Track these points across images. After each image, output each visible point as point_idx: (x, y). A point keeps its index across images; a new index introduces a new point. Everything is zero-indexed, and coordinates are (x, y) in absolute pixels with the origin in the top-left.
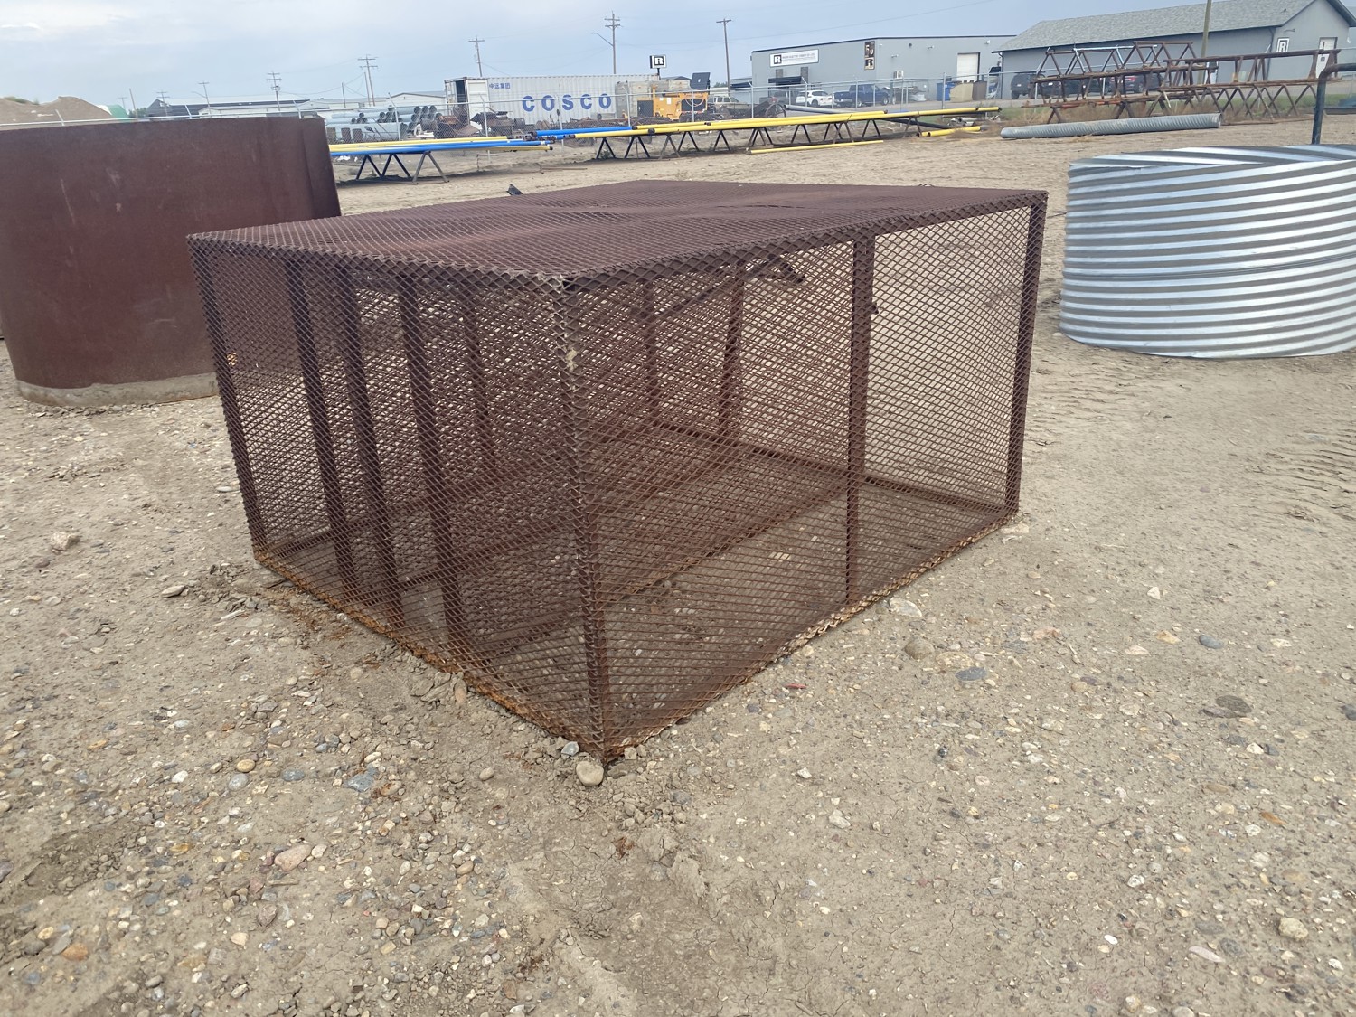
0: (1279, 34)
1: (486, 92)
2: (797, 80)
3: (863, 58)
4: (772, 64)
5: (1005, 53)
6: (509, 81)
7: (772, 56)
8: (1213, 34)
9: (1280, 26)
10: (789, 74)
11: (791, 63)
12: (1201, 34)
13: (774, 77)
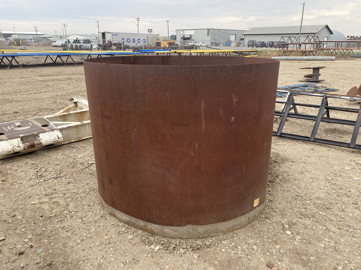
0: (316, 35)
1: (111, 36)
2: (188, 39)
3: (207, 34)
4: (182, 34)
5: (245, 35)
6: (118, 34)
7: (182, 31)
9: (317, 33)
10: (186, 37)
11: (187, 34)
13: (182, 37)
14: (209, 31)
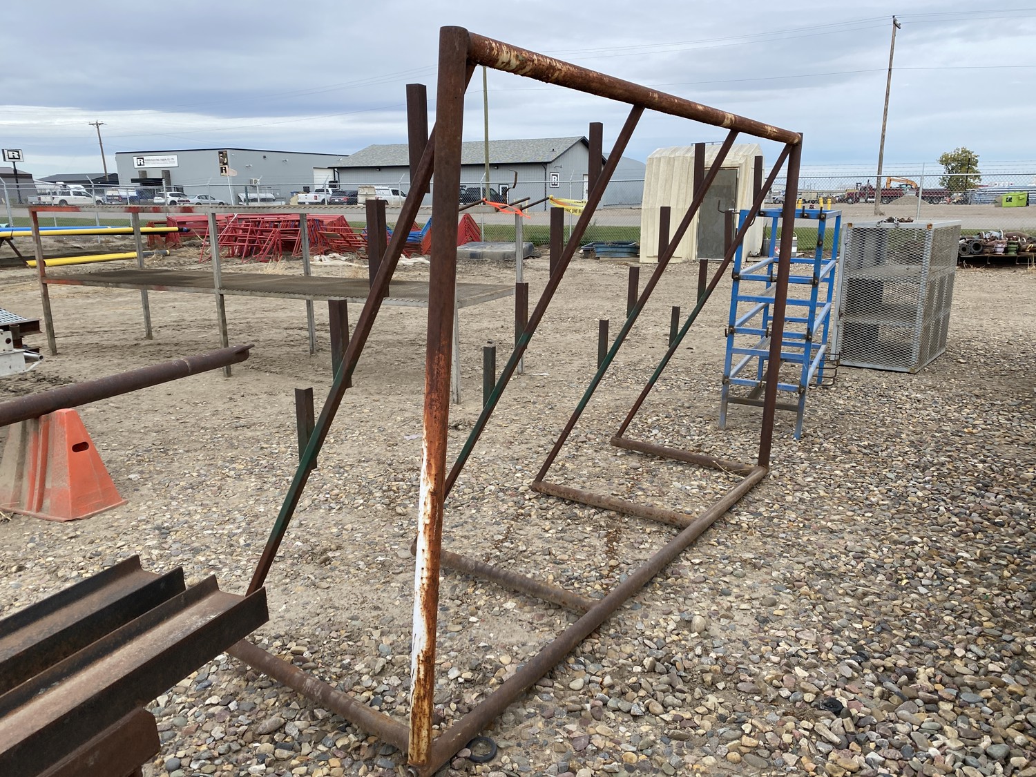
2: (158, 182)
3: (218, 166)
4: (136, 166)
5: (340, 169)
10: (151, 176)
11: (154, 165)
13: (137, 177)
14: (225, 156)
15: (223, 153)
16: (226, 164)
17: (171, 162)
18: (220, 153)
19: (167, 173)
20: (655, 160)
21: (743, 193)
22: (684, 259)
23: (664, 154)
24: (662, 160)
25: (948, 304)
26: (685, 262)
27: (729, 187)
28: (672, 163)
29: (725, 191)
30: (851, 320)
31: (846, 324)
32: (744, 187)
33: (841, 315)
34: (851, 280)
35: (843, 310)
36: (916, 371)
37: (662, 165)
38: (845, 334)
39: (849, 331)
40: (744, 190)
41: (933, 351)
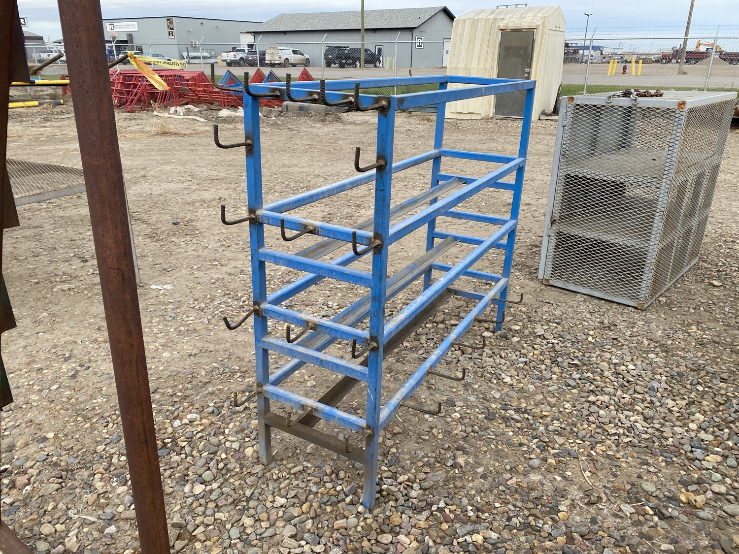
0: (415, 32)
3: (167, 30)
4: (109, 30)
5: (256, 33)
7: (108, 24)
8: (367, 30)
9: (415, 28)
11: (120, 30)
12: (360, 30)
14: (171, 23)
15: (169, 20)
16: (172, 29)
17: (132, 27)
18: (168, 20)
19: (130, 36)
20: (461, 22)
21: (539, 54)
22: (482, 115)
23: (469, 16)
24: (467, 21)
25: (707, 204)
26: (483, 119)
27: (526, 48)
28: (475, 24)
29: (521, 52)
30: (566, 229)
31: (560, 235)
32: (540, 48)
33: (553, 222)
34: (568, 177)
35: (556, 216)
36: (646, 306)
37: (466, 26)
38: (557, 247)
39: (564, 243)
40: (540, 51)
41: (678, 267)
